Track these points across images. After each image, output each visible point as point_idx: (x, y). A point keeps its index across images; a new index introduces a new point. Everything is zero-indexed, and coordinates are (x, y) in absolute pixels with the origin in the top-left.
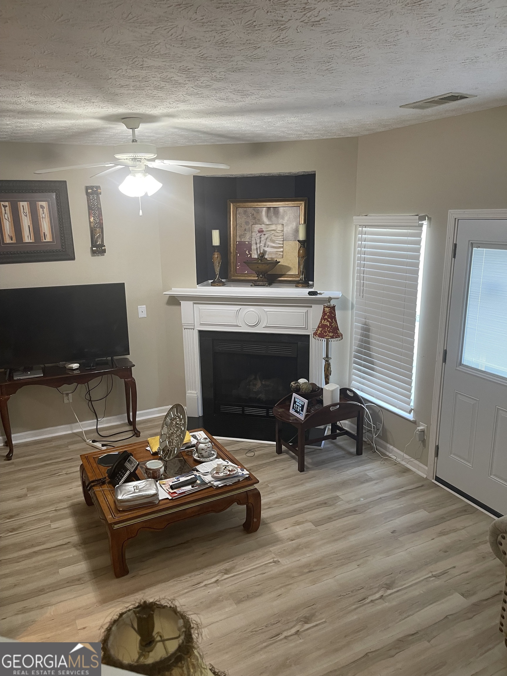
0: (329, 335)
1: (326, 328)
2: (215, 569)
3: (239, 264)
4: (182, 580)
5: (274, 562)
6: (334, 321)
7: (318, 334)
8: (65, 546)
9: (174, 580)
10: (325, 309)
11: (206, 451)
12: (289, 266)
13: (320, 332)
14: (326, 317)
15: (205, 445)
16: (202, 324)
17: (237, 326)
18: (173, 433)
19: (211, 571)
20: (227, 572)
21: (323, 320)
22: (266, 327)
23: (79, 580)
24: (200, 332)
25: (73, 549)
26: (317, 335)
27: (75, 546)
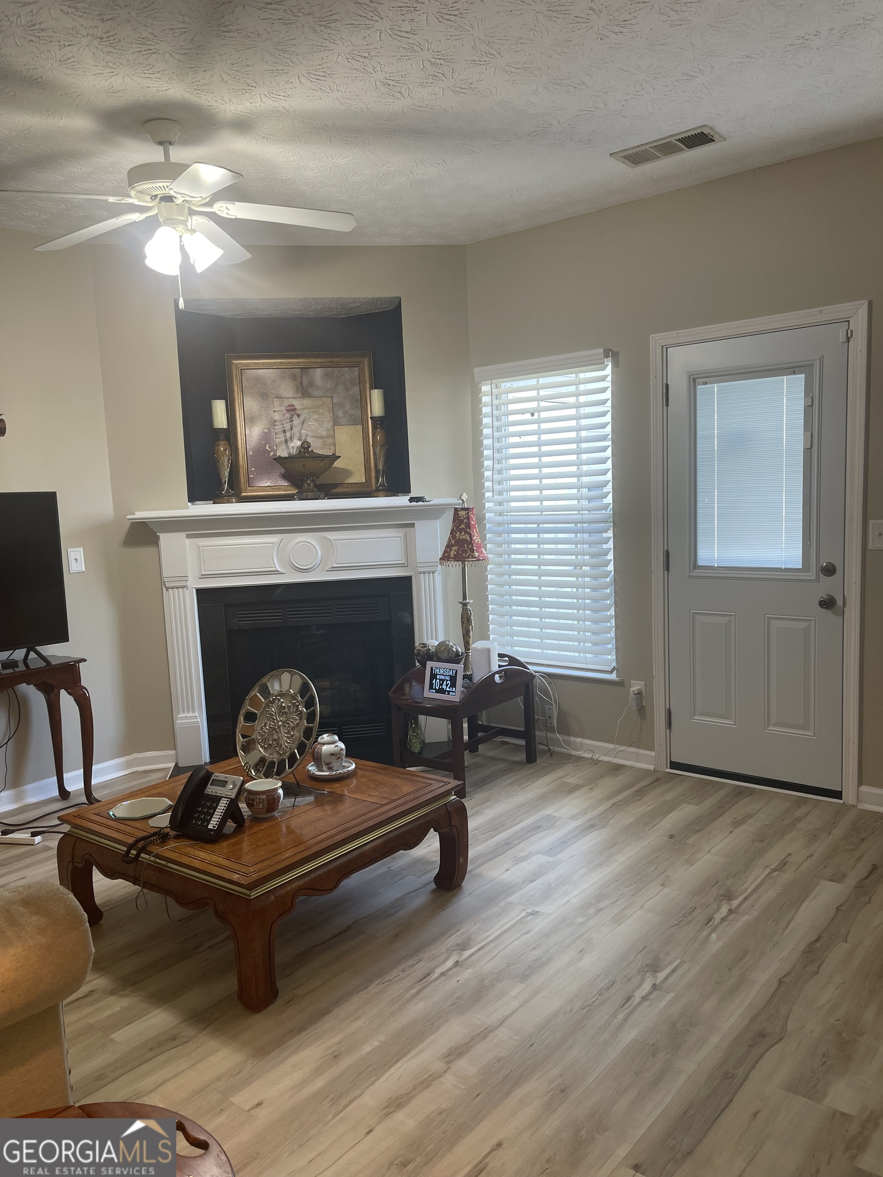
0: (472, 556)
1: (466, 546)
2: (439, 949)
3: (253, 469)
4: (391, 980)
5: (532, 914)
6: (475, 533)
7: (452, 555)
8: (89, 999)
9: (376, 983)
10: (459, 513)
11: (338, 756)
12: (350, 468)
13: (456, 553)
14: (463, 526)
15: (334, 745)
16: (204, 577)
17: (276, 572)
18: (274, 729)
19: (434, 954)
20: (463, 947)
21: (458, 533)
22: (334, 569)
23: (174, 1038)
24: (199, 591)
25: (112, 998)
26: (452, 558)
27: (112, 993)
